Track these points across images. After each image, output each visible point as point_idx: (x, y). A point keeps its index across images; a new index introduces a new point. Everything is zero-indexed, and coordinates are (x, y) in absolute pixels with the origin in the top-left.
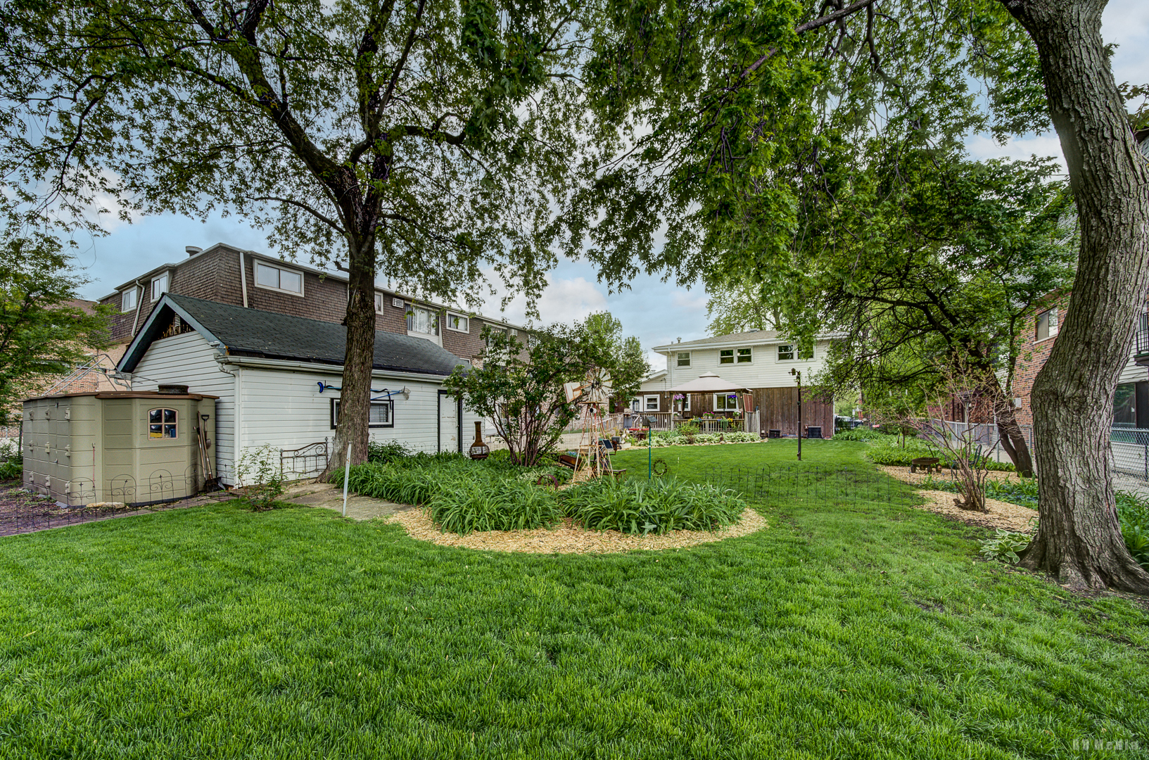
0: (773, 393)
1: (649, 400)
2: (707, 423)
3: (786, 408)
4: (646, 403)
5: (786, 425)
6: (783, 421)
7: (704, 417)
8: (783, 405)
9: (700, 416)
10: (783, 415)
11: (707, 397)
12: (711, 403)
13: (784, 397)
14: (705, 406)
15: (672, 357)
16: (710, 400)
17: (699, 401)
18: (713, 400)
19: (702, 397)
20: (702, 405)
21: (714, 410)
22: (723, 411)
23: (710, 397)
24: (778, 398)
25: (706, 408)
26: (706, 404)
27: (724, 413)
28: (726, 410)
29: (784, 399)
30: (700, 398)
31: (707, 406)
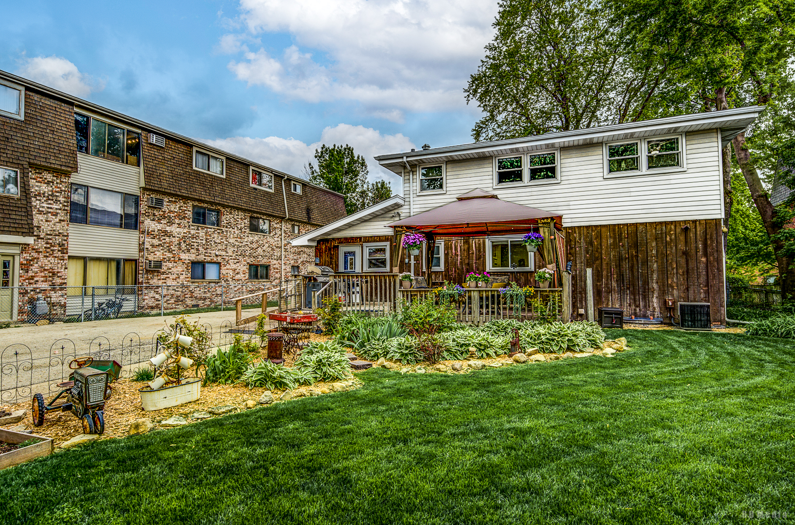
0: (599, 236)
1: (371, 251)
2: (475, 295)
3: (626, 265)
4: (366, 257)
5: (628, 299)
6: (621, 292)
7: (470, 284)
8: (620, 259)
9: (460, 280)
10: (621, 279)
11: (474, 245)
12: (481, 256)
13: (621, 244)
14: (471, 263)
15: (411, 176)
16: (479, 251)
17: (459, 253)
18: (484, 251)
19: (464, 246)
20: (464, 261)
21: (487, 270)
22: (505, 272)
23: (479, 244)
24: (610, 245)
25: (472, 266)
26: (472, 259)
27: (508, 275)
28: (510, 269)
29: (621, 247)
30: (461, 248)
31: (474, 261)
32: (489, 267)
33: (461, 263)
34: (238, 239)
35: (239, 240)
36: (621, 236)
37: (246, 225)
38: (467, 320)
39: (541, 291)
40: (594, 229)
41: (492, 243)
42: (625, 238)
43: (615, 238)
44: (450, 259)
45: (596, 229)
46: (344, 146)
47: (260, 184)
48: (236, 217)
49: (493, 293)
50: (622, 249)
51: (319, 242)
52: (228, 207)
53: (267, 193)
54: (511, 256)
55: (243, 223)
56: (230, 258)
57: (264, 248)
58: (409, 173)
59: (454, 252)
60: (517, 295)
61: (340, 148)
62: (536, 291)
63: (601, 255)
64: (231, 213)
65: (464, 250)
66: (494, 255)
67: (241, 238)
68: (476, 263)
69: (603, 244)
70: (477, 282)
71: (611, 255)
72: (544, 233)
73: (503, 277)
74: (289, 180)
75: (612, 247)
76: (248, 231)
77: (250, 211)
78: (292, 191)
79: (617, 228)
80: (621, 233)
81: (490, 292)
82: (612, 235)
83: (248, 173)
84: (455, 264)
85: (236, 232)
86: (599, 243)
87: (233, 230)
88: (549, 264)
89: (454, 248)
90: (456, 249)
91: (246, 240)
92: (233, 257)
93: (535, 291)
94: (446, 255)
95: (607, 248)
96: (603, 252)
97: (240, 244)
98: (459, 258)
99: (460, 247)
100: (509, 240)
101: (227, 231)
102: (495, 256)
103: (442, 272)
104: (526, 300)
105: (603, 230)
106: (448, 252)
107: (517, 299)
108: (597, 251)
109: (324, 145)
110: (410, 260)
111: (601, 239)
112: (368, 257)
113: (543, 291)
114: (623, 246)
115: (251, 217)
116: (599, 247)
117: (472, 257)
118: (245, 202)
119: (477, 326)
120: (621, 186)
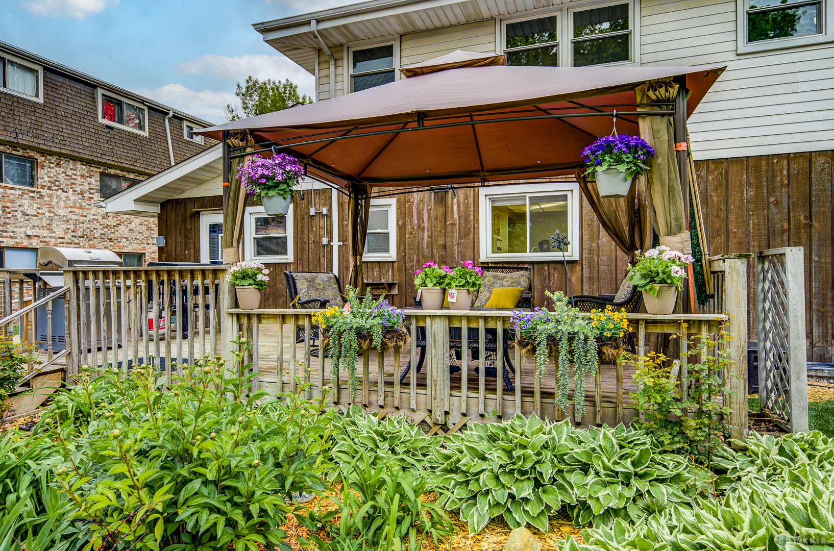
0: (724, 183)
2: (437, 331)
11: (455, 207)
12: (470, 230)
13: (772, 199)
14: (448, 244)
15: (332, 67)
16: (467, 219)
17: (426, 225)
18: (477, 221)
19: (436, 209)
20: (436, 240)
21: (482, 258)
22: (518, 263)
23: (467, 206)
24: (748, 202)
25: (452, 250)
26: (452, 237)
27: (526, 269)
28: (529, 255)
29: (772, 206)
30: (429, 214)
31: (456, 241)
32: (486, 253)
33: (430, 245)
34: (75, 210)
35: (78, 211)
36: (773, 182)
37: (92, 186)
38: (413, 406)
39: (648, 322)
40: (712, 167)
41: (493, 201)
42: (782, 185)
43: (759, 187)
44: (407, 236)
45: (716, 168)
46: (284, 82)
47: (121, 121)
48: (70, 173)
49: (491, 325)
50: (773, 209)
51: (164, 205)
52: (51, 153)
53: (136, 136)
54: (531, 228)
55: (86, 184)
56: (61, 240)
57: (132, 226)
58: (328, 62)
59: (416, 221)
60: (572, 337)
61: (277, 84)
62: (635, 323)
63: (727, 225)
64: (59, 165)
65: (436, 218)
66: (496, 231)
67: (81, 208)
68: (459, 244)
69: (731, 200)
70: (444, 290)
71: (748, 225)
72: (655, 133)
73: (517, 274)
74: (178, 118)
75: (752, 206)
76: (97, 197)
77: (99, 164)
78: (186, 137)
79: (764, 163)
80: (774, 176)
81: (482, 322)
82: (752, 180)
83: (94, 99)
84: (419, 248)
85: (72, 198)
86: (722, 198)
87: (65, 194)
88: (670, 233)
89: (415, 214)
90: (420, 217)
91: (93, 212)
92: (66, 240)
93: (631, 322)
94: (401, 228)
95: (740, 208)
96: (732, 218)
97: (81, 219)
98: (426, 234)
99: (429, 211)
100: (528, 195)
101: (51, 196)
102: (498, 234)
103: (393, 262)
104: (600, 353)
105: (733, 169)
106: (404, 224)
107: (571, 352)
108: (718, 216)
109: (250, 77)
110: (331, 240)
111: (727, 189)
112: (254, 235)
113: (655, 322)
114: (777, 203)
115: (102, 174)
116: (723, 207)
117: (452, 232)
118: (89, 148)
119: (445, 428)
120: (776, 70)
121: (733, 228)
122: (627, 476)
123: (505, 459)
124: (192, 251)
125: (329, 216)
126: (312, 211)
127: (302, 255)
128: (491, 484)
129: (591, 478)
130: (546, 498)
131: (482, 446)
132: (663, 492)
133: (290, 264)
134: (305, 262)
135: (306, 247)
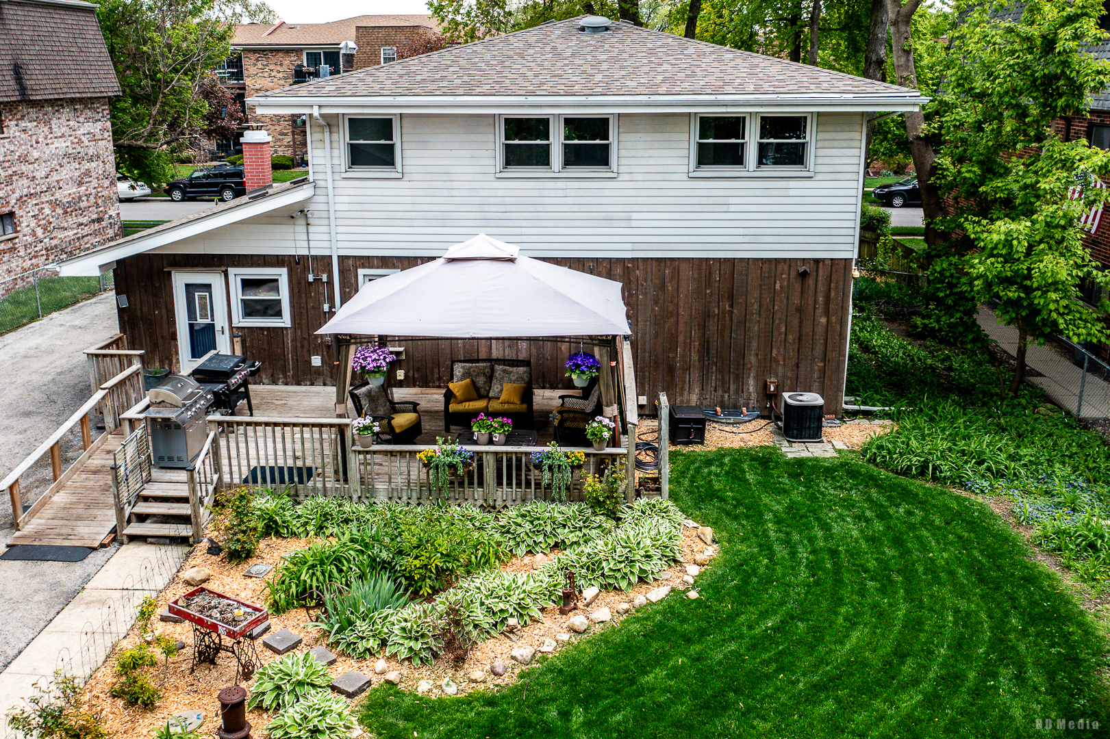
1: (247, 284)
3: (713, 326)
4: (237, 294)
5: (713, 380)
6: (704, 370)
8: (706, 315)
10: (704, 349)
13: (708, 291)
15: (326, 134)
24: (692, 292)
29: (708, 297)
36: (710, 278)
38: (476, 497)
40: (668, 263)
42: (715, 281)
43: (700, 281)
50: (709, 299)
58: (322, 127)
60: (559, 467)
63: (678, 309)
69: (681, 290)
70: (490, 434)
71: (691, 309)
75: (695, 296)
79: (703, 264)
80: (710, 274)
81: (514, 454)
82: (696, 276)
86: (675, 288)
93: (586, 455)
95: (687, 296)
96: (681, 304)
108: (671, 302)
110: (332, 307)
111: (678, 281)
112: (240, 296)
114: (711, 294)
116: (675, 295)
119: (494, 507)
120: (714, 193)
121: (681, 311)
122: (581, 528)
123: (531, 526)
124: (164, 311)
125: (330, 282)
126: (311, 278)
127: (301, 319)
128: (526, 537)
129: (567, 530)
130: (549, 541)
131: (519, 520)
132: (594, 533)
133: (286, 328)
134: (304, 327)
135: (304, 312)
